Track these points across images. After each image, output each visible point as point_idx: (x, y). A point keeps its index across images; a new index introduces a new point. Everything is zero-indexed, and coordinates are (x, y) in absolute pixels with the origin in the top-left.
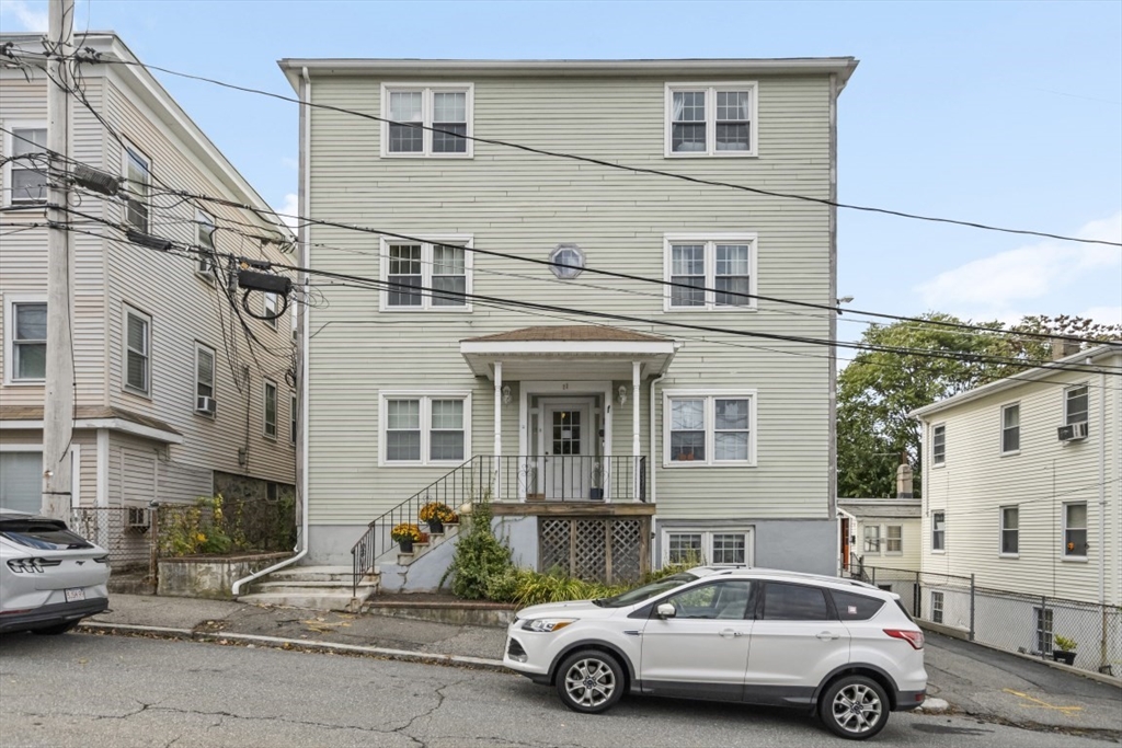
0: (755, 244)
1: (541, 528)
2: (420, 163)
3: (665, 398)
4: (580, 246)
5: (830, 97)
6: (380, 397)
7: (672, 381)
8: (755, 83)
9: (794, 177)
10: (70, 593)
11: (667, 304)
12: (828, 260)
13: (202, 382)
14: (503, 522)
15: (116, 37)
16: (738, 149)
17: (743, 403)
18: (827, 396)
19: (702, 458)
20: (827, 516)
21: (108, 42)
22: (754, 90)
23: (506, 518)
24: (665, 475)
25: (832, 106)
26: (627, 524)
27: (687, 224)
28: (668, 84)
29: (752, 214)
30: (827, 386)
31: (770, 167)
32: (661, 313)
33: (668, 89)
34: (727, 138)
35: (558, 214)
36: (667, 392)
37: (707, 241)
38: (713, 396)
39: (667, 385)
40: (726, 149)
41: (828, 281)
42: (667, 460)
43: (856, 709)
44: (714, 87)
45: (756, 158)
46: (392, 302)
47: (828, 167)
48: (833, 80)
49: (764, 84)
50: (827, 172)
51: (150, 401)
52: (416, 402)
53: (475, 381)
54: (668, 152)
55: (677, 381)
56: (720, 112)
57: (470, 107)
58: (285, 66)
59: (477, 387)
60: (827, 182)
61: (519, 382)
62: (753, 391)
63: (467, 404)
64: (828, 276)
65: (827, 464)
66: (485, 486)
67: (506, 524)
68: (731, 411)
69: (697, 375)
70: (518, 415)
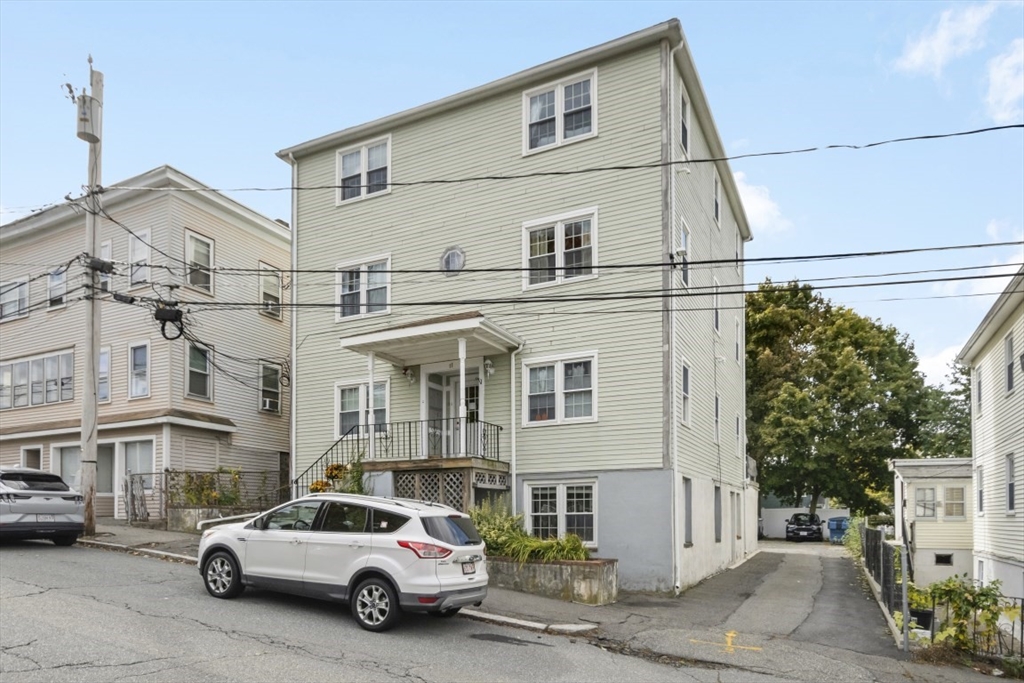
0: (596, 216)
1: (396, 481)
2: (359, 205)
3: (524, 368)
4: (461, 246)
5: (661, 61)
6: (336, 388)
7: (528, 351)
8: (595, 70)
9: (630, 146)
10: (41, 517)
11: (525, 284)
12: (661, 218)
13: (266, 389)
14: (370, 476)
15: (168, 167)
16: (583, 133)
17: (587, 365)
18: (660, 349)
19: (553, 417)
20: (661, 465)
21: (164, 172)
22: (594, 76)
23: (373, 473)
24: (524, 434)
25: (663, 71)
26: (455, 476)
27: (540, 211)
28: (525, 93)
29: (593, 189)
30: (661, 339)
31: (609, 142)
32: (521, 292)
33: (525, 98)
34: (574, 125)
35: (447, 224)
36: (525, 361)
37: (556, 222)
38: (562, 361)
39: (527, 355)
40: (574, 135)
41: (661, 238)
42: (525, 421)
43: (373, 606)
44: (562, 83)
45: (597, 137)
46: (344, 314)
47: (659, 129)
48: (663, 45)
49: (602, 68)
50: (659, 134)
51: (212, 404)
52: (356, 389)
53: (392, 369)
54: (525, 150)
55: (533, 351)
56: (568, 104)
57: (389, 153)
58: (282, 155)
59: (393, 373)
60: (660, 143)
61: (419, 365)
62: (594, 352)
63: (388, 385)
64: (661, 233)
65: (661, 415)
66: (361, 450)
67: (372, 479)
68: (579, 372)
69: (549, 343)
70: (419, 393)
